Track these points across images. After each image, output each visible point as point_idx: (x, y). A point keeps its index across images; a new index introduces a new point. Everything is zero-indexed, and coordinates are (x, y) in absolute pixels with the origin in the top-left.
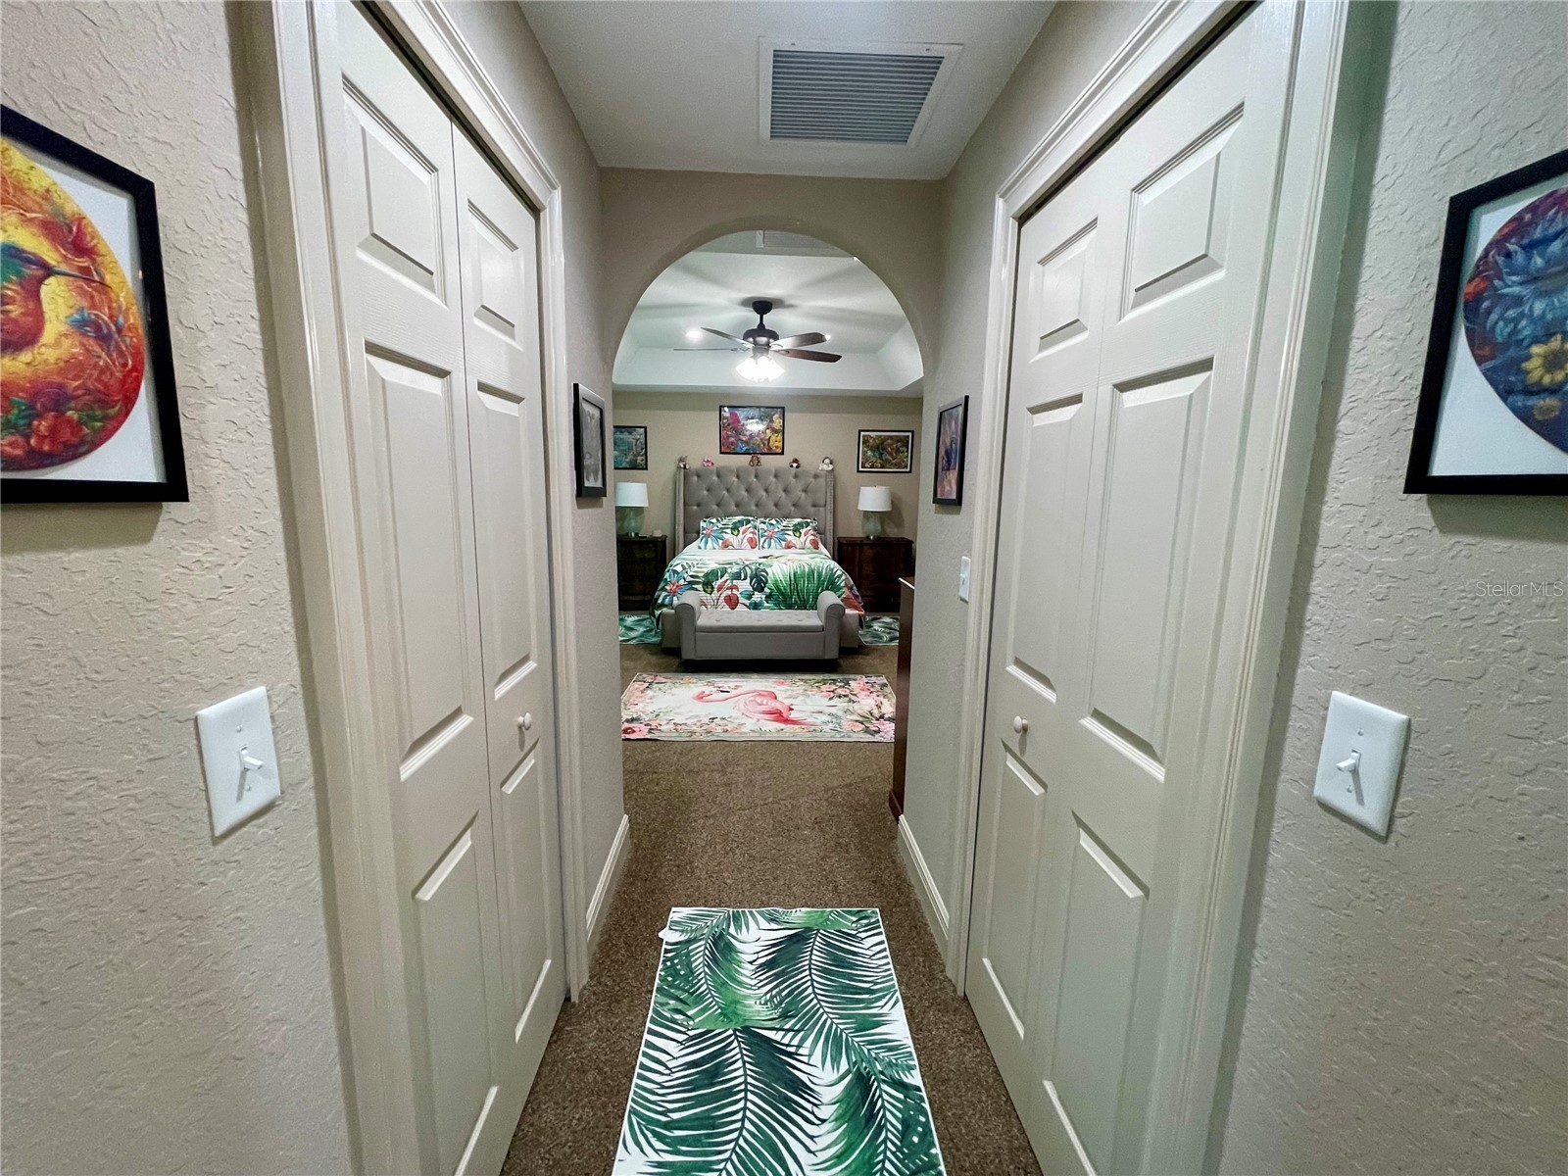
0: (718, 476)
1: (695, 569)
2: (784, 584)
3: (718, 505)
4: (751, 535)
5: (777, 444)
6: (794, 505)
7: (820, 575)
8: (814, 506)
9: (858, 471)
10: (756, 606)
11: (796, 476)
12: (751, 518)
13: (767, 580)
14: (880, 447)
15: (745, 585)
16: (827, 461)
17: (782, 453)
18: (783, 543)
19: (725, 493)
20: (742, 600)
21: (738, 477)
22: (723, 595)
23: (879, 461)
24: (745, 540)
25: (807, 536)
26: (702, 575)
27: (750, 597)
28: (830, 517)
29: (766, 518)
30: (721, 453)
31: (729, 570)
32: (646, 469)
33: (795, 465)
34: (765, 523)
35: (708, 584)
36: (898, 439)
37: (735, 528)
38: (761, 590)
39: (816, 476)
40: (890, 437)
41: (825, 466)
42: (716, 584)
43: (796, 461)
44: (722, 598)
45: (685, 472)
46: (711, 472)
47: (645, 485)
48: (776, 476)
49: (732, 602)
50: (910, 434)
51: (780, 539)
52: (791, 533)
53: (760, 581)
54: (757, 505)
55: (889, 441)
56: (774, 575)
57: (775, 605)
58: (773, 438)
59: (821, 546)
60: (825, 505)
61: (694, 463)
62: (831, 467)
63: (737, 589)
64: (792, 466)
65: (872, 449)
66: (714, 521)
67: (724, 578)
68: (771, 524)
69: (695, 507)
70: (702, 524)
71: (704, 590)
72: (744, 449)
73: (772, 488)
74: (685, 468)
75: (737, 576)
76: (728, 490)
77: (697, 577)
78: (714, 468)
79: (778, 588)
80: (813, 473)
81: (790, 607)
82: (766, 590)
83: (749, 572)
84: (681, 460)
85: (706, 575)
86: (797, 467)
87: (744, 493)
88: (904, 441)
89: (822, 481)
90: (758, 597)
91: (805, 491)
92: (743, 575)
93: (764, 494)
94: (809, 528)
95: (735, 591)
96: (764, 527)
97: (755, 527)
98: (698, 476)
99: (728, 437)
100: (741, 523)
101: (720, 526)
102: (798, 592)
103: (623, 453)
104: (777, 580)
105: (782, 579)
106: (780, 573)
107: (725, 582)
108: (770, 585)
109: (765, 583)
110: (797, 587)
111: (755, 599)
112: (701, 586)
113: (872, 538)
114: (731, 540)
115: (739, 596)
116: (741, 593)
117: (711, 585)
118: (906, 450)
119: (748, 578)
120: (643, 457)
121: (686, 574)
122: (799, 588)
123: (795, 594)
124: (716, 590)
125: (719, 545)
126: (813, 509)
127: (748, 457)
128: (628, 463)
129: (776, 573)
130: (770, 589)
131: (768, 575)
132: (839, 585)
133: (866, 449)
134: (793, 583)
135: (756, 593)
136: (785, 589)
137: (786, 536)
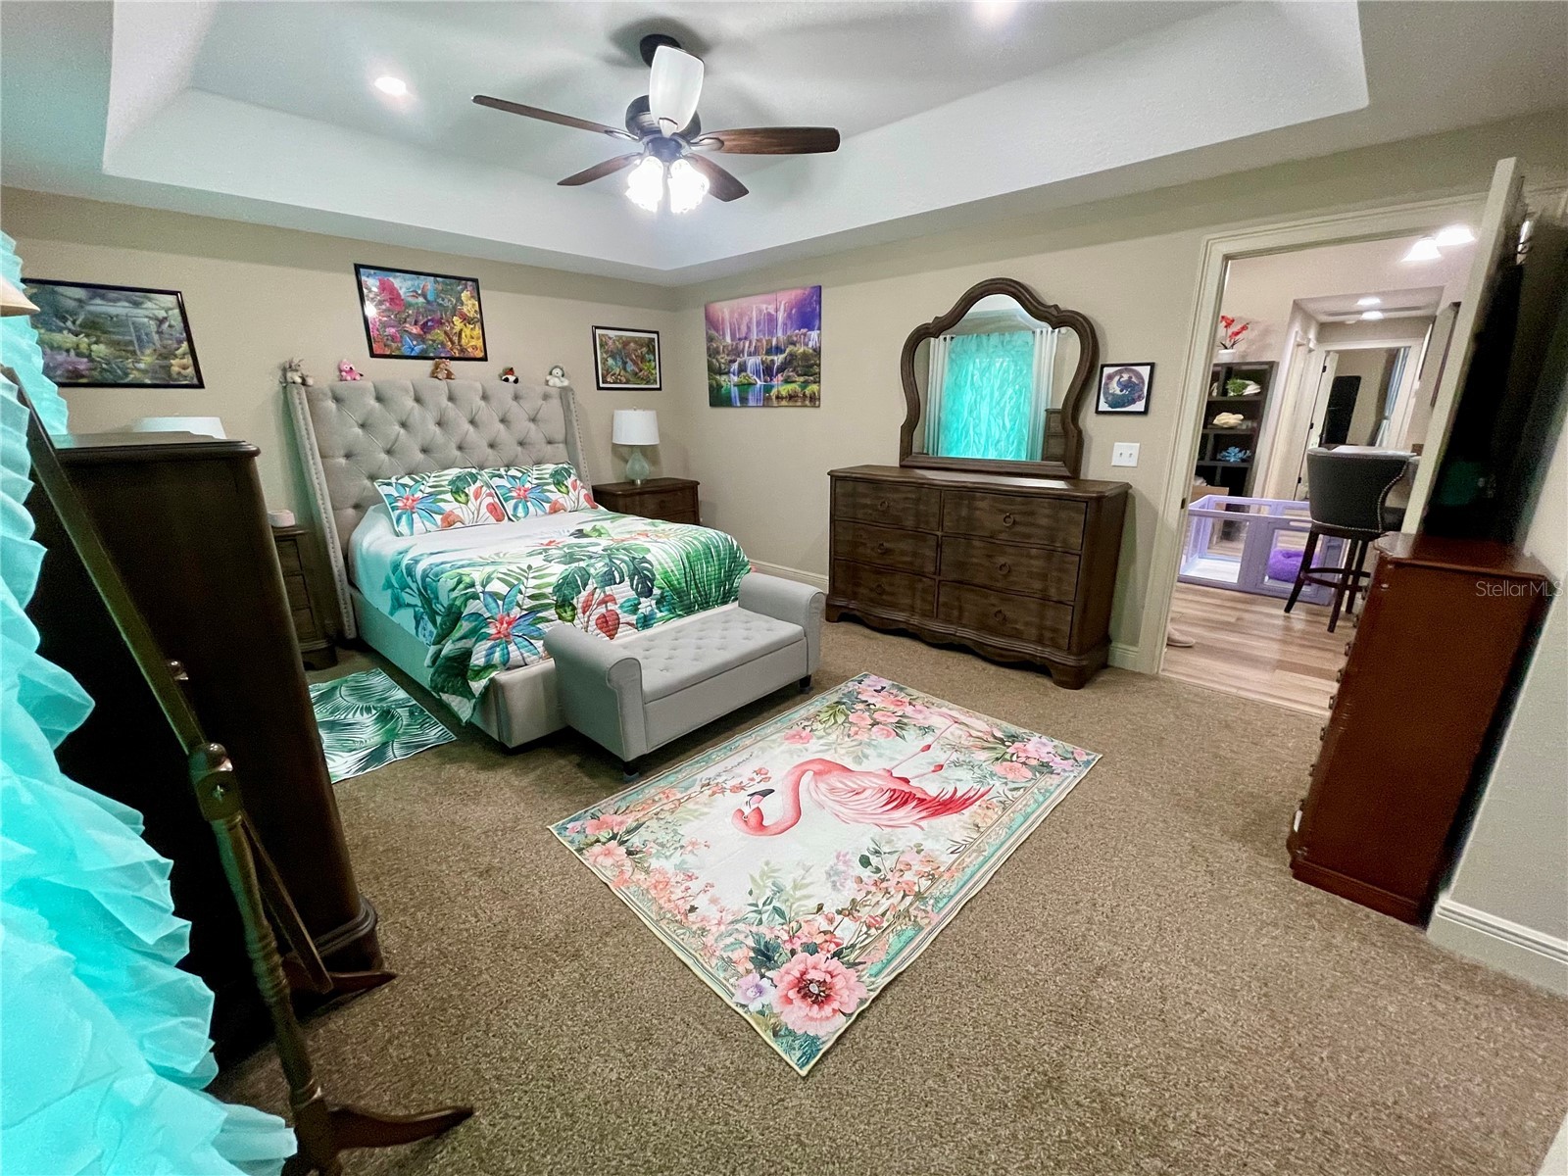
0: (379, 399)
1: (532, 583)
2: (677, 576)
3: (389, 452)
4: (490, 500)
5: (473, 343)
6: (521, 444)
7: (717, 547)
8: (549, 442)
9: (599, 388)
10: (646, 622)
11: (516, 398)
12: (474, 471)
13: (653, 575)
14: (621, 353)
15: (624, 592)
17: (485, 359)
18: (547, 506)
19: (399, 429)
20: (625, 617)
21: (417, 400)
22: (594, 618)
23: (622, 373)
24: (484, 510)
25: (576, 492)
26: (550, 590)
27: (635, 609)
29: (496, 467)
30: (374, 355)
31: (593, 572)
32: (203, 385)
33: (511, 378)
34: (500, 476)
35: (564, 604)
36: (640, 343)
37: (457, 490)
38: (649, 593)
39: (547, 397)
40: (634, 340)
42: (579, 601)
43: (511, 371)
44: (592, 623)
46: (362, 390)
47: (215, 417)
48: (485, 397)
49: (610, 626)
50: (655, 336)
51: (539, 501)
52: (552, 488)
53: (644, 579)
54: (460, 448)
55: (632, 345)
56: (660, 564)
57: (669, 610)
58: (467, 332)
60: (565, 441)
63: (614, 600)
64: (507, 380)
65: (613, 356)
66: (407, 481)
67: (590, 588)
68: (513, 477)
69: (343, 460)
70: (384, 490)
71: (560, 618)
72: (418, 349)
74: (304, 383)
75: (609, 579)
76: (403, 425)
77: (543, 596)
78: (366, 385)
79: (670, 584)
80: (539, 391)
81: (689, 610)
82: (656, 591)
83: (623, 567)
85: (558, 588)
86: (516, 381)
87: (435, 429)
88: (650, 346)
89: (556, 403)
90: (647, 605)
91: (533, 420)
92: (615, 574)
93: (471, 429)
94: (573, 478)
95: (611, 606)
96: (500, 482)
97: (488, 486)
98: (336, 399)
99: (381, 325)
100: (461, 480)
101: (428, 490)
102: (696, 584)
103: (125, 348)
104: (667, 572)
105: (674, 568)
106: (668, 560)
107: (593, 593)
108: (659, 581)
109: (652, 581)
110: (694, 575)
111: (643, 610)
112: (553, 611)
113: (639, 482)
114: (458, 512)
115: (619, 611)
116: (621, 607)
117: (571, 604)
118: (652, 358)
119: (627, 579)
120: (188, 360)
121: (520, 597)
122: (697, 577)
123: (693, 587)
124: (580, 611)
125: (436, 525)
126: (549, 446)
127: (428, 365)
128: (144, 372)
129: (663, 561)
130: (660, 588)
131: (652, 565)
132: (743, 561)
133: (605, 356)
134: (688, 570)
135: (642, 600)
136: (679, 583)
137: (547, 494)
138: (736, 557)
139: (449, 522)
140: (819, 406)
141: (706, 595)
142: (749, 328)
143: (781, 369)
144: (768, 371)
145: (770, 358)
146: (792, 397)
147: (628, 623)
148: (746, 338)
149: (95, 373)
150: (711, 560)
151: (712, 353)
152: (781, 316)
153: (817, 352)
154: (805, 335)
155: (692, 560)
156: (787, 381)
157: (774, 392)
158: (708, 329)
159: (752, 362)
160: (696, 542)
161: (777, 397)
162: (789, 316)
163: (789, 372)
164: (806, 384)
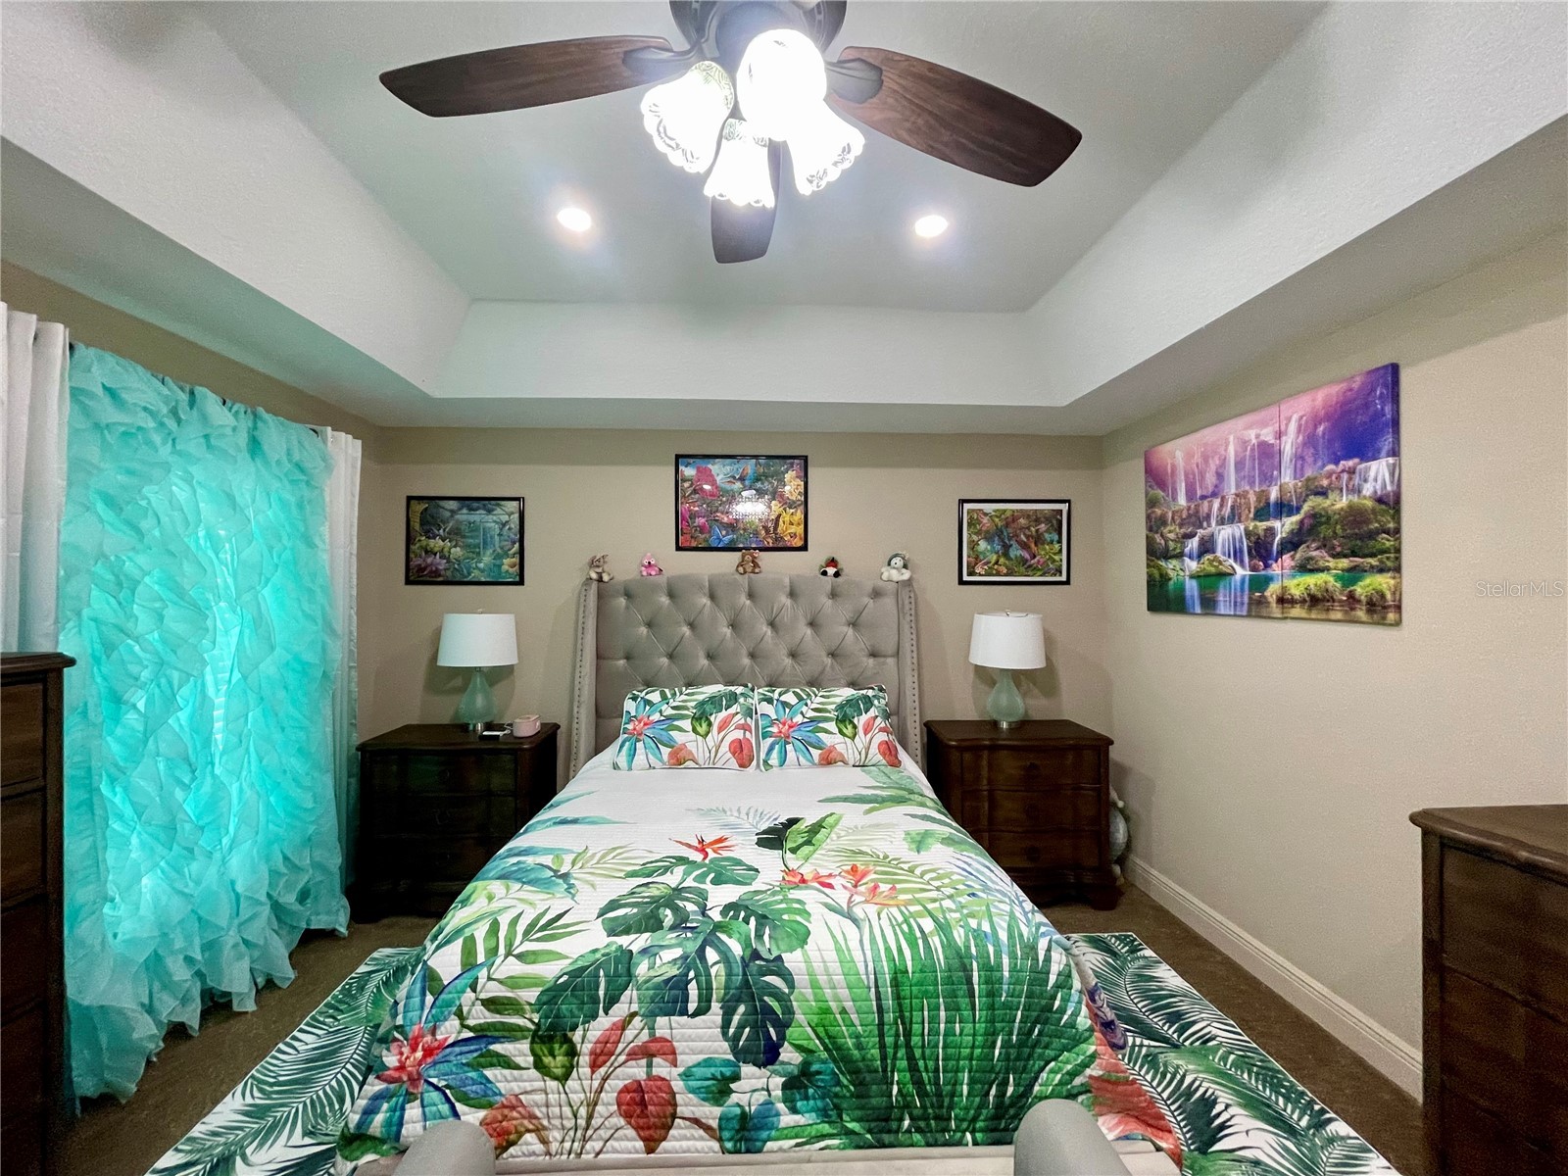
0: (671, 595)
1: (511, 967)
2: (856, 1027)
3: (671, 656)
4: (739, 734)
5: (793, 529)
6: (833, 654)
7: (991, 971)
8: (873, 655)
9: (961, 582)
10: (746, 1130)
11: (834, 595)
12: (739, 690)
13: (789, 1011)
14: (1003, 533)
15: (701, 1038)
16: (898, 562)
17: (804, 548)
18: (816, 753)
19: (686, 630)
20: (689, 1104)
21: (712, 597)
22: (616, 1084)
23: (1002, 560)
24: (725, 747)
25: (870, 737)
26: (533, 995)
27: (720, 1089)
28: (910, 681)
29: (772, 685)
30: (679, 548)
31: (642, 969)
32: (521, 582)
33: (831, 571)
34: (770, 701)
35: (553, 1036)
36: (1036, 518)
37: (701, 716)
38: (768, 1056)
39: (876, 594)
40: (1025, 514)
41: (894, 572)
42: (588, 1036)
43: (832, 562)
44: (609, 1096)
45: (602, 589)
46: (654, 588)
47: (512, 616)
48: (792, 594)
49: (650, 1114)
50: (1064, 507)
51: (807, 744)
52: (832, 726)
53: (761, 1017)
54: (752, 656)
55: (1022, 521)
56: (814, 985)
57: (824, 1114)
58: (786, 517)
59: (902, 755)
60: (897, 654)
61: (623, 569)
62: (906, 575)
63: (671, 1054)
64: (825, 573)
65: (989, 539)
66: (655, 697)
67: (620, 1010)
68: (785, 704)
69: (622, 662)
70: (629, 706)
71: (538, 1065)
72: (727, 539)
73: (786, 617)
74: (600, 580)
75: (671, 998)
76: (692, 625)
77: (515, 1005)
78: (662, 580)
79: (833, 1045)
80: (869, 586)
82: (789, 1055)
83: (718, 972)
84: (594, 563)
85: (553, 994)
86: (837, 575)
87: (728, 631)
88: (1055, 522)
89: (888, 602)
90: (755, 1086)
91: (854, 624)
92: (693, 990)
93: (769, 631)
94: (873, 712)
95: (661, 1068)
96: (766, 708)
97: (749, 712)
98: (628, 595)
99: (693, 516)
100: (715, 702)
101: (669, 712)
102: (911, 1058)
103: (475, 551)
104: (827, 1011)
105: (849, 1005)
106: (839, 979)
107: (623, 1025)
108: (802, 1030)
109: (782, 1026)
110: (908, 1034)
111: (743, 1099)
112: (524, 1046)
113: (1005, 725)
114: (691, 747)
115: (678, 1085)
116: (686, 1075)
117: (567, 1040)
118: (1056, 537)
119: (716, 1006)
120: (516, 560)
121: (469, 995)
122: (915, 1040)
123: (903, 1064)
124: (584, 1060)
125: (661, 760)
126: (871, 661)
127: (735, 557)
128: (482, 571)
129: (822, 979)
130: (799, 1048)
131: (791, 985)
132: (1072, 1025)
133: (975, 538)
134: (889, 1017)
135: (747, 1069)
136: (859, 1046)
137: (821, 735)
138: (1049, 1008)
139: (679, 759)
140: (1398, 623)
141: (939, 1094)
142: (1220, 476)
143: (1291, 544)
144: (1261, 550)
145: (1263, 525)
146: (1316, 601)
147: (696, 1122)
148: (1214, 495)
149: (449, 573)
150: (964, 1002)
151: (1155, 524)
152: (1289, 446)
153: (1391, 503)
154: (1351, 471)
155: (905, 991)
156: (1304, 568)
157: (1273, 590)
158: (1149, 486)
159: (1225, 535)
160: (936, 942)
161: (1281, 600)
162: (1310, 441)
163: (1312, 551)
164: (1354, 574)
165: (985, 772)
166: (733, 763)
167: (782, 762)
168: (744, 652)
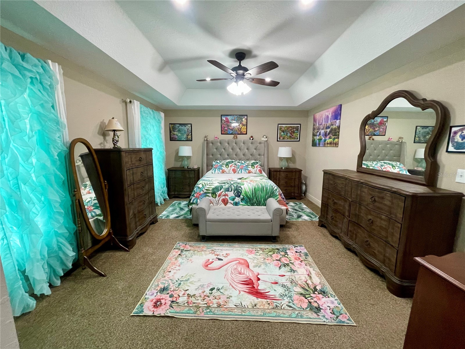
0: (220, 143)
1: (208, 186)
2: (250, 194)
3: (220, 155)
4: (234, 168)
5: (244, 130)
6: (251, 155)
7: (267, 188)
8: (259, 155)
9: (277, 141)
10: (236, 204)
11: (252, 143)
12: (234, 161)
13: (242, 192)
14: (286, 131)
15: (231, 194)
16: (265, 137)
17: (246, 134)
18: (247, 171)
19: (223, 150)
20: (230, 201)
21: (228, 144)
22: (221, 199)
23: (286, 136)
24: (231, 170)
25: (257, 168)
26: (211, 189)
27: (233, 200)
28: (266, 159)
29: (240, 160)
30: (222, 134)
31: (224, 187)
32: (192, 141)
33: (251, 138)
34: (239, 162)
35: (214, 193)
36: (294, 128)
37: (227, 165)
38: (239, 196)
39: (260, 143)
40: (291, 127)
41: (264, 139)
42: (218, 193)
43: (252, 137)
44: (220, 200)
45: (207, 142)
46: (217, 141)
47: (191, 147)
48: (244, 143)
49: (225, 202)
50: (299, 125)
52: (250, 167)
53: (238, 192)
54: (236, 155)
55: (290, 128)
56: (245, 189)
57: (245, 203)
58: (243, 128)
59: (263, 172)
60: (264, 155)
61: (211, 138)
62: (266, 139)
63: (228, 196)
64: (250, 139)
65: (283, 132)
66: (218, 162)
67: (221, 191)
68: (242, 163)
69: (211, 156)
70: (214, 163)
71: (212, 196)
72: (231, 132)
73: (242, 148)
74: (207, 140)
75: (228, 190)
76: (224, 149)
77: (209, 190)
78: (219, 140)
79: (247, 196)
80: (259, 141)
81: (252, 205)
82: (241, 196)
83: (233, 188)
84: (205, 137)
85: (213, 189)
86: (253, 139)
87: (231, 150)
88: (297, 128)
89: (263, 145)
90: (237, 199)
91: (256, 149)
92: (230, 189)
93: (239, 150)
94: (258, 164)
95: (226, 197)
96: (239, 164)
97: (235, 164)
98: (212, 143)
99: (225, 127)
100: (229, 162)
101: (221, 164)
102: (256, 197)
103: (183, 134)
104: (246, 192)
105: (249, 191)
106: (248, 188)
107: (222, 192)
109: (241, 193)
110: (256, 195)
111: (236, 201)
112: (211, 194)
113: (283, 168)
114: (225, 170)
115: (228, 199)
116: (229, 198)
117: (215, 194)
118: (297, 132)
119: (233, 191)
120: (191, 136)
121: (204, 189)
122: (257, 195)
123: (255, 198)
124: (217, 196)
125: (220, 172)
126: (259, 156)
127: (233, 135)
128: (184, 138)
129: (246, 188)
130: (243, 196)
131: (242, 189)
132: (276, 194)
133: (281, 132)
134: (254, 193)
135: (236, 198)
136: (250, 196)
137: (248, 168)
138: (273, 192)
139: (223, 172)
140: (338, 147)
141: (259, 201)
142: (322, 121)
143: (329, 134)
144: (326, 135)
145: (326, 130)
146: (331, 143)
147: (231, 203)
148: (321, 124)
149: (178, 139)
150: (263, 191)
151: (314, 129)
152: (330, 116)
153: (339, 127)
154: (335, 122)
155: (256, 190)
156: (330, 138)
157: (326, 142)
158: (314, 122)
159: (322, 132)
160: (260, 185)
161: (327, 144)
162: (332, 116)
163: (330, 135)
164: (334, 138)
165: (278, 176)
166: (233, 173)
167: (241, 172)
168: (234, 154)
